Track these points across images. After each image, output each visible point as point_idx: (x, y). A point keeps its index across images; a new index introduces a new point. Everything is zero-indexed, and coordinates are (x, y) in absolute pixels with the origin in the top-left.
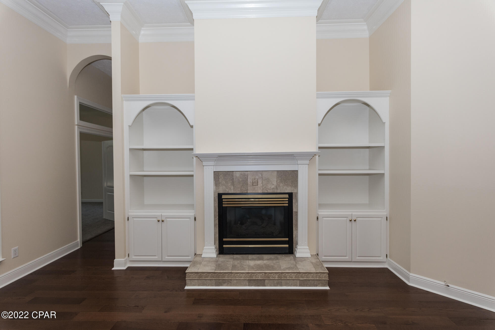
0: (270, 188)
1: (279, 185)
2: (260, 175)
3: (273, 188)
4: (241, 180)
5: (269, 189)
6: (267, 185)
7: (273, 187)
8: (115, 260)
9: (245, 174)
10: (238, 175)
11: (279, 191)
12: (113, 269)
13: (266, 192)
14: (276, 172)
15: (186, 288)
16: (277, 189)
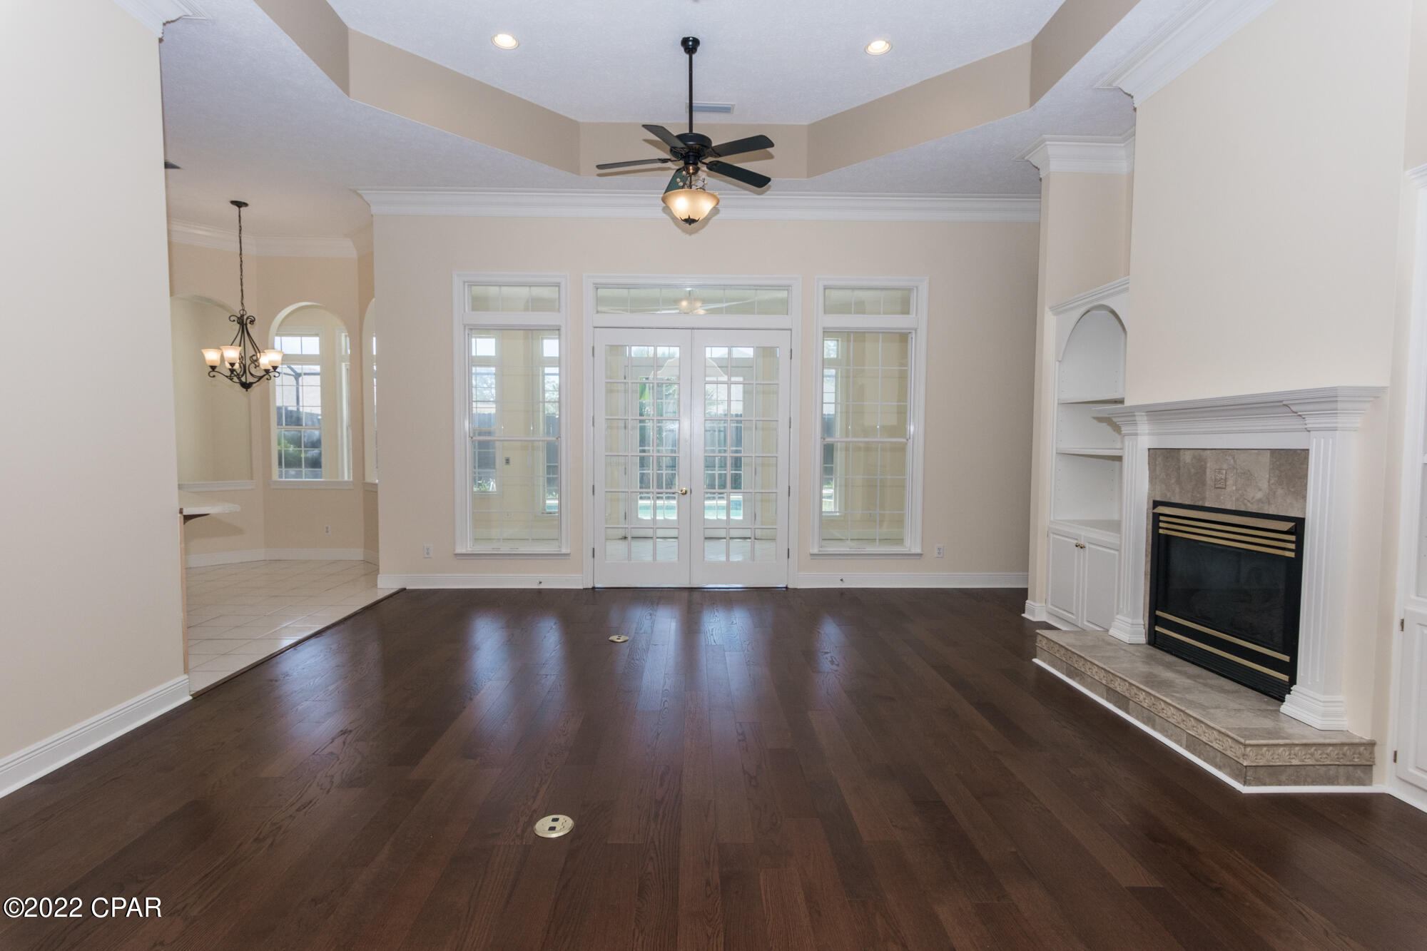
0: (1253, 498)
1: (1275, 493)
2: (1232, 461)
3: (1260, 501)
4: (1193, 471)
5: (1248, 501)
6: (1245, 491)
7: (1259, 495)
8: (1027, 601)
9: (1200, 455)
10: (1187, 458)
11: (1272, 511)
12: (1023, 615)
13: (1243, 508)
14: (1268, 454)
15: (1035, 660)
16: (1269, 504)
